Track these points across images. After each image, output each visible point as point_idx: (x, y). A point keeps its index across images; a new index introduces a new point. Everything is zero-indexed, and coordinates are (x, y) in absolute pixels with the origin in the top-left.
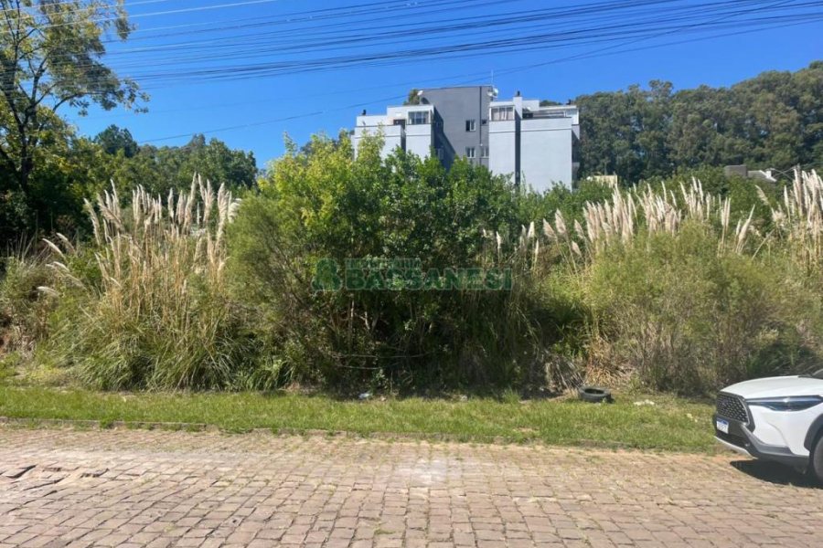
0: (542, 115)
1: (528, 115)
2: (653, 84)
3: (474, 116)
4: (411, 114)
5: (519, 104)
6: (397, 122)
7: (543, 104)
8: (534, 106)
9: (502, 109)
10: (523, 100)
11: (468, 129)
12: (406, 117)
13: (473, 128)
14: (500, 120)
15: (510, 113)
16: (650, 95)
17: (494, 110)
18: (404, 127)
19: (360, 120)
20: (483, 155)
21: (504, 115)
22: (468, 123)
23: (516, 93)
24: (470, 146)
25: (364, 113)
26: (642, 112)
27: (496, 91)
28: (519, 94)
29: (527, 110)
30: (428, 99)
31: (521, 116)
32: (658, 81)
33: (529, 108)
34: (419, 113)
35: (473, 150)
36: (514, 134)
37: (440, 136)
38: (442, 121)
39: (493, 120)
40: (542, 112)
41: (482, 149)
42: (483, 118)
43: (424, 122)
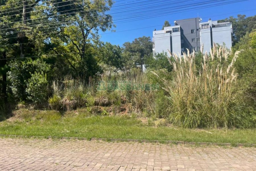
0: (218, 26)
1: (214, 26)
2: (239, 16)
3: (194, 28)
4: (173, 29)
5: (210, 23)
6: (167, 32)
7: (218, 22)
8: (215, 23)
9: (205, 25)
10: (212, 21)
11: (192, 33)
12: (172, 30)
13: (194, 32)
14: (205, 28)
15: (208, 26)
16: (237, 20)
17: (202, 25)
18: (171, 33)
19: (154, 32)
20: (197, 41)
21: (206, 27)
22: (192, 30)
23: (209, 19)
24: (193, 38)
25: (155, 30)
26: (237, 25)
27: (201, 19)
28: (210, 20)
29: (213, 25)
30: (177, 23)
31: (212, 27)
32: (240, 15)
33: (214, 24)
34: (176, 28)
35: (194, 39)
36: (210, 33)
37: (182, 36)
38: (183, 31)
39: (202, 29)
40: (218, 25)
41: (197, 39)
42: (197, 28)
43: (178, 31)
